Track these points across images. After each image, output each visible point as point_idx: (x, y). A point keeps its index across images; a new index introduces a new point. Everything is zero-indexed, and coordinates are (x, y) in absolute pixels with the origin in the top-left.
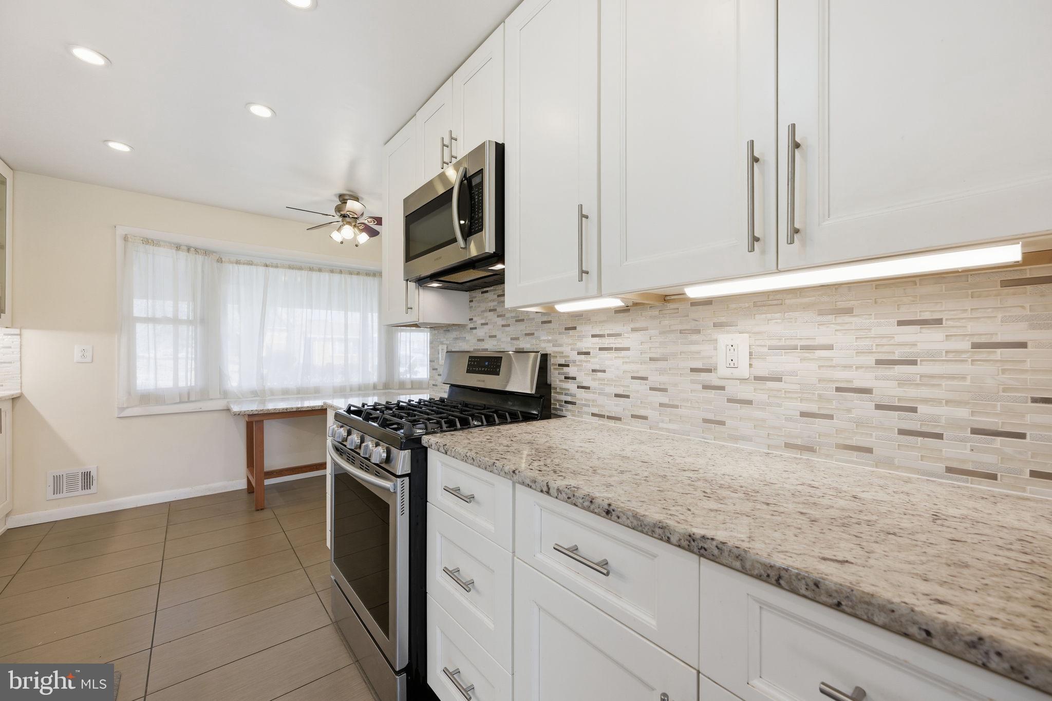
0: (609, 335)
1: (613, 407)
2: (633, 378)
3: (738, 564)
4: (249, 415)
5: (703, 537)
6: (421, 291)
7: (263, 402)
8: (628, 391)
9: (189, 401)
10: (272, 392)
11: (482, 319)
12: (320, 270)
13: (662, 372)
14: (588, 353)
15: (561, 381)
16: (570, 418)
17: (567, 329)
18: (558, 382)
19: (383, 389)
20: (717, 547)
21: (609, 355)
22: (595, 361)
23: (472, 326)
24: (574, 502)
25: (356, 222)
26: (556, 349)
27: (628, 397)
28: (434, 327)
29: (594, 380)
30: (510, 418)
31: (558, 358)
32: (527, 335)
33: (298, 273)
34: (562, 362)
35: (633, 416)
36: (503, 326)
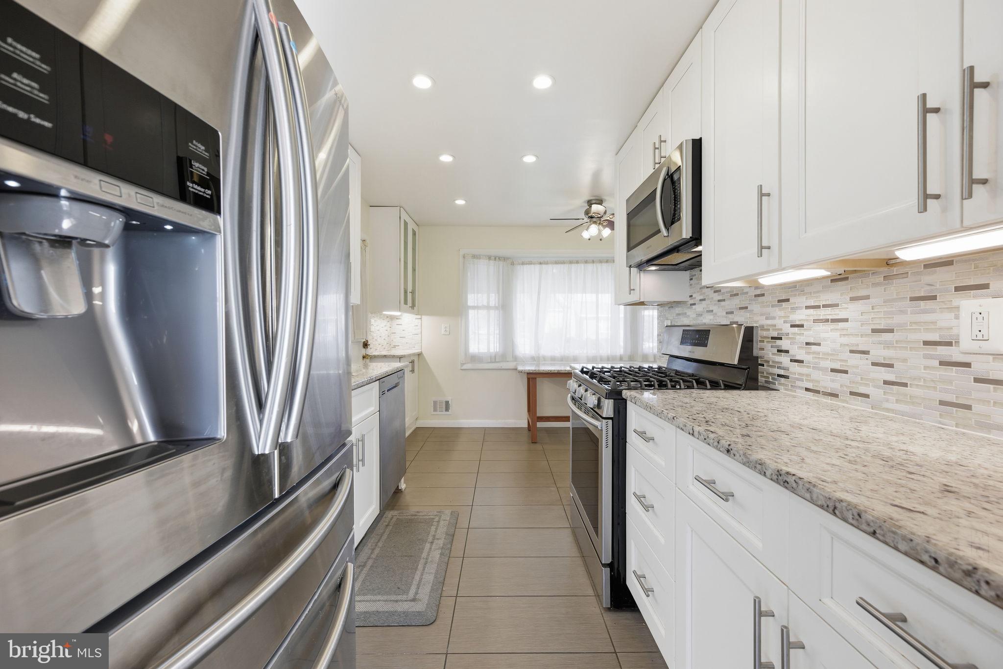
0: (824, 306)
1: (830, 382)
2: (852, 352)
3: (808, 496)
4: (528, 373)
5: (788, 473)
6: (642, 274)
7: (538, 365)
8: (846, 365)
9: (495, 362)
10: (544, 358)
11: (701, 295)
12: (577, 262)
13: (888, 345)
14: (802, 326)
15: (773, 354)
16: (782, 392)
17: (779, 301)
18: (771, 356)
19: (629, 361)
20: (795, 481)
21: (824, 328)
22: (808, 335)
23: (692, 302)
24: (708, 442)
25: (600, 221)
26: (769, 322)
27: (846, 372)
28: (661, 305)
29: (808, 353)
30: (710, 385)
31: (771, 331)
32: (741, 308)
33: (562, 266)
34: (775, 334)
35: (852, 393)
36: (719, 301)
